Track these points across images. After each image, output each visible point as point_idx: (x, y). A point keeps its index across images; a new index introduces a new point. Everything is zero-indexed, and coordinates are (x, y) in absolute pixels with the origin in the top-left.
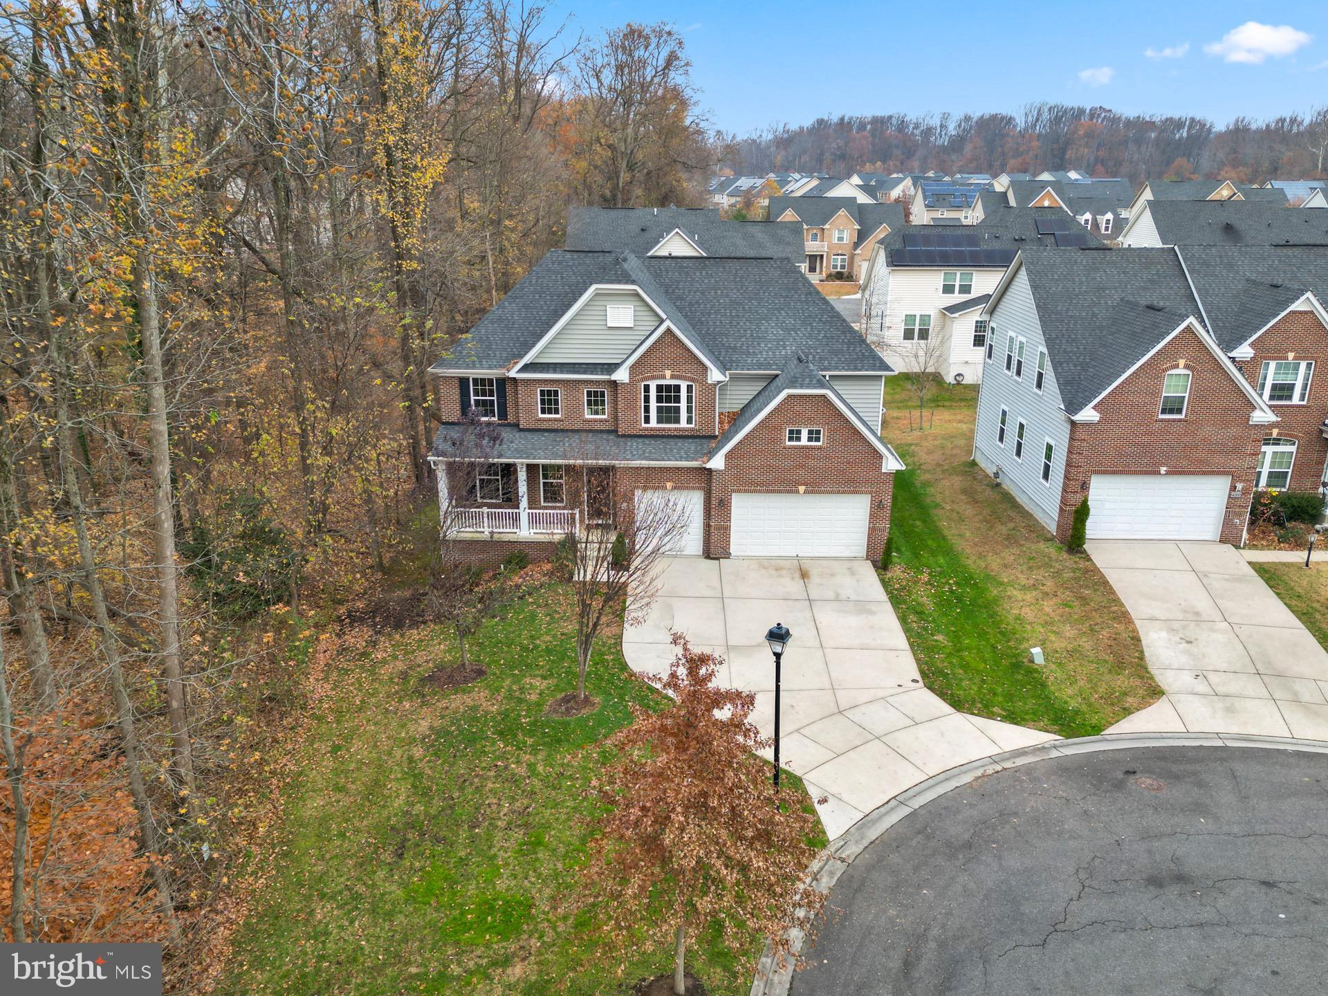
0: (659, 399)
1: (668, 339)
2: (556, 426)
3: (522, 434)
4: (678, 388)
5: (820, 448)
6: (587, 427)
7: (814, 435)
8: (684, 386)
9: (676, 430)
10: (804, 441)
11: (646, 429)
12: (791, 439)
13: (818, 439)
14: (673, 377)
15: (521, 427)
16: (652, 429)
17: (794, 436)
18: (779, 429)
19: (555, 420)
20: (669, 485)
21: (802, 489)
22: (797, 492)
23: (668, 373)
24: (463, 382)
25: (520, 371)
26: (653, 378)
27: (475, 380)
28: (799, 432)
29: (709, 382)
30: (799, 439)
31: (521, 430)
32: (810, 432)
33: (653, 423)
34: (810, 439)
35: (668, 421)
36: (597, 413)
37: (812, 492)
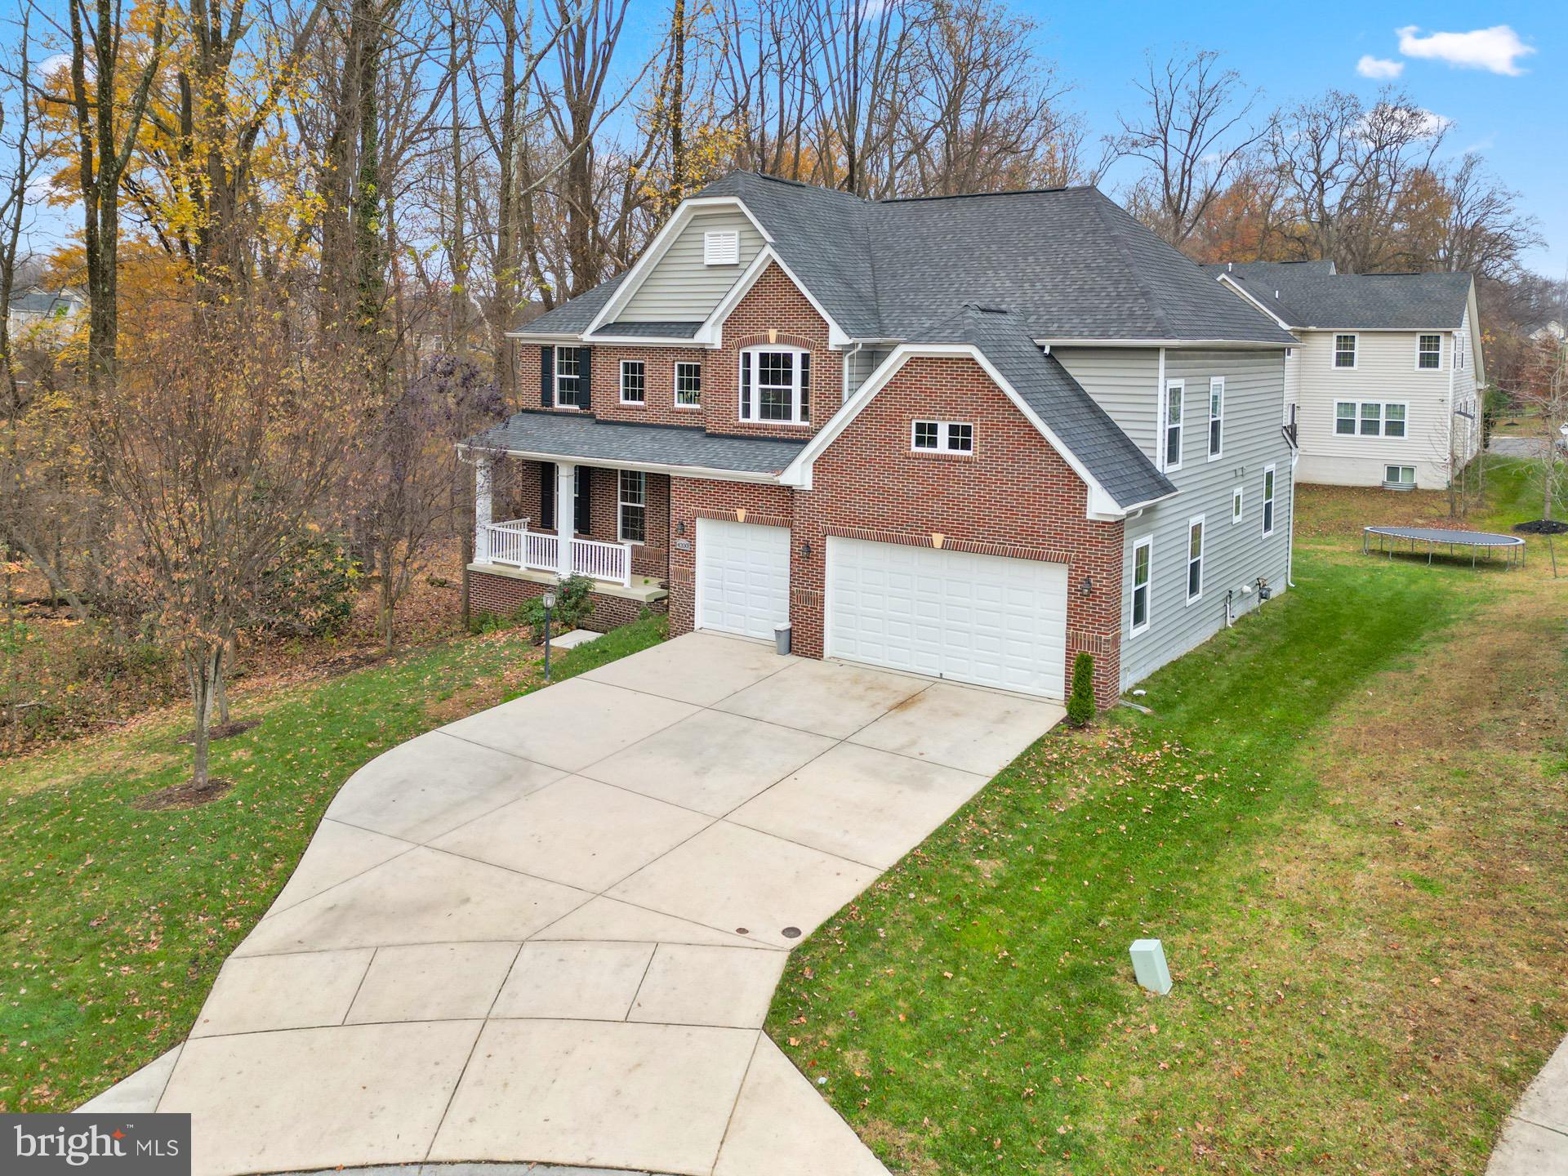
0: (764, 378)
1: (773, 279)
2: (640, 417)
3: (599, 428)
4: (788, 358)
5: (967, 461)
6: (675, 422)
7: (960, 437)
8: (797, 354)
9: (784, 428)
10: (943, 447)
11: (743, 426)
12: (920, 442)
13: (966, 445)
14: (780, 340)
15: (598, 417)
16: (750, 427)
17: (926, 435)
18: (896, 420)
19: (638, 409)
20: (741, 514)
21: (938, 539)
22: (930, 544)
23: (773, 334)
24: (547, 352)
25: (596, 332)
26: (753, 342)
27: (561, 349)
28: (933, 429)
29: (831, 348)
30: (933, 442)
31: (598, 422)
32: (953, 430)
33: (755, 417)
34: (953, 444)
35: (777, 416)
36: (689, 400)
37: (957, 548)
